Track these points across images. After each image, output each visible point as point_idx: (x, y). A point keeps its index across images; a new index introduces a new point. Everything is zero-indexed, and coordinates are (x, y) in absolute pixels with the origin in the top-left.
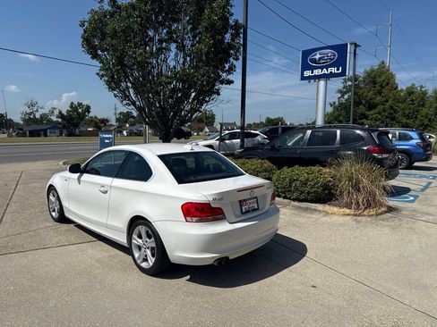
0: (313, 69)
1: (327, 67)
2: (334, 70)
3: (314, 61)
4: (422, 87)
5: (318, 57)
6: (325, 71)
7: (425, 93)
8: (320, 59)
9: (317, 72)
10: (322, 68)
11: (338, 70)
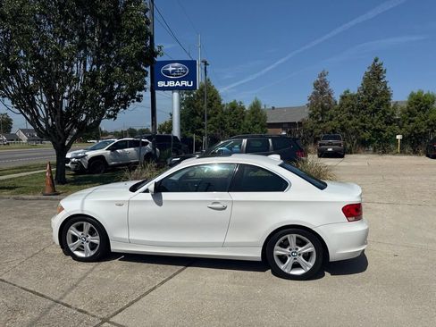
0: (166, 80)
1: (180, 80)
2: (186, 83)
3: (167, 73)
4: (241, 103)
5: (170, 69)
6: (178, 83)
7: (243, 108)
8: (173, 71)
9: (171, 84)
10: (175, 80)
11: (190, 84)
